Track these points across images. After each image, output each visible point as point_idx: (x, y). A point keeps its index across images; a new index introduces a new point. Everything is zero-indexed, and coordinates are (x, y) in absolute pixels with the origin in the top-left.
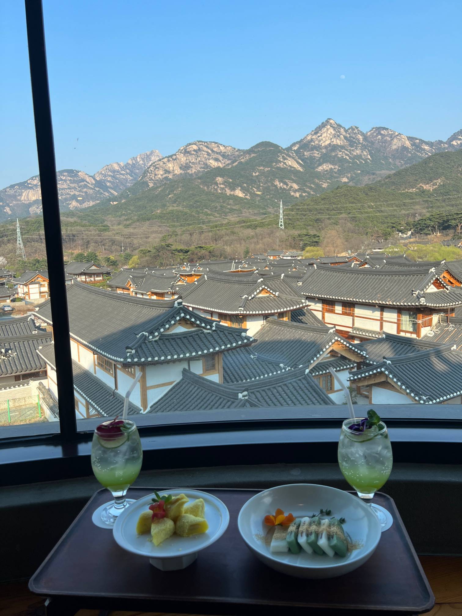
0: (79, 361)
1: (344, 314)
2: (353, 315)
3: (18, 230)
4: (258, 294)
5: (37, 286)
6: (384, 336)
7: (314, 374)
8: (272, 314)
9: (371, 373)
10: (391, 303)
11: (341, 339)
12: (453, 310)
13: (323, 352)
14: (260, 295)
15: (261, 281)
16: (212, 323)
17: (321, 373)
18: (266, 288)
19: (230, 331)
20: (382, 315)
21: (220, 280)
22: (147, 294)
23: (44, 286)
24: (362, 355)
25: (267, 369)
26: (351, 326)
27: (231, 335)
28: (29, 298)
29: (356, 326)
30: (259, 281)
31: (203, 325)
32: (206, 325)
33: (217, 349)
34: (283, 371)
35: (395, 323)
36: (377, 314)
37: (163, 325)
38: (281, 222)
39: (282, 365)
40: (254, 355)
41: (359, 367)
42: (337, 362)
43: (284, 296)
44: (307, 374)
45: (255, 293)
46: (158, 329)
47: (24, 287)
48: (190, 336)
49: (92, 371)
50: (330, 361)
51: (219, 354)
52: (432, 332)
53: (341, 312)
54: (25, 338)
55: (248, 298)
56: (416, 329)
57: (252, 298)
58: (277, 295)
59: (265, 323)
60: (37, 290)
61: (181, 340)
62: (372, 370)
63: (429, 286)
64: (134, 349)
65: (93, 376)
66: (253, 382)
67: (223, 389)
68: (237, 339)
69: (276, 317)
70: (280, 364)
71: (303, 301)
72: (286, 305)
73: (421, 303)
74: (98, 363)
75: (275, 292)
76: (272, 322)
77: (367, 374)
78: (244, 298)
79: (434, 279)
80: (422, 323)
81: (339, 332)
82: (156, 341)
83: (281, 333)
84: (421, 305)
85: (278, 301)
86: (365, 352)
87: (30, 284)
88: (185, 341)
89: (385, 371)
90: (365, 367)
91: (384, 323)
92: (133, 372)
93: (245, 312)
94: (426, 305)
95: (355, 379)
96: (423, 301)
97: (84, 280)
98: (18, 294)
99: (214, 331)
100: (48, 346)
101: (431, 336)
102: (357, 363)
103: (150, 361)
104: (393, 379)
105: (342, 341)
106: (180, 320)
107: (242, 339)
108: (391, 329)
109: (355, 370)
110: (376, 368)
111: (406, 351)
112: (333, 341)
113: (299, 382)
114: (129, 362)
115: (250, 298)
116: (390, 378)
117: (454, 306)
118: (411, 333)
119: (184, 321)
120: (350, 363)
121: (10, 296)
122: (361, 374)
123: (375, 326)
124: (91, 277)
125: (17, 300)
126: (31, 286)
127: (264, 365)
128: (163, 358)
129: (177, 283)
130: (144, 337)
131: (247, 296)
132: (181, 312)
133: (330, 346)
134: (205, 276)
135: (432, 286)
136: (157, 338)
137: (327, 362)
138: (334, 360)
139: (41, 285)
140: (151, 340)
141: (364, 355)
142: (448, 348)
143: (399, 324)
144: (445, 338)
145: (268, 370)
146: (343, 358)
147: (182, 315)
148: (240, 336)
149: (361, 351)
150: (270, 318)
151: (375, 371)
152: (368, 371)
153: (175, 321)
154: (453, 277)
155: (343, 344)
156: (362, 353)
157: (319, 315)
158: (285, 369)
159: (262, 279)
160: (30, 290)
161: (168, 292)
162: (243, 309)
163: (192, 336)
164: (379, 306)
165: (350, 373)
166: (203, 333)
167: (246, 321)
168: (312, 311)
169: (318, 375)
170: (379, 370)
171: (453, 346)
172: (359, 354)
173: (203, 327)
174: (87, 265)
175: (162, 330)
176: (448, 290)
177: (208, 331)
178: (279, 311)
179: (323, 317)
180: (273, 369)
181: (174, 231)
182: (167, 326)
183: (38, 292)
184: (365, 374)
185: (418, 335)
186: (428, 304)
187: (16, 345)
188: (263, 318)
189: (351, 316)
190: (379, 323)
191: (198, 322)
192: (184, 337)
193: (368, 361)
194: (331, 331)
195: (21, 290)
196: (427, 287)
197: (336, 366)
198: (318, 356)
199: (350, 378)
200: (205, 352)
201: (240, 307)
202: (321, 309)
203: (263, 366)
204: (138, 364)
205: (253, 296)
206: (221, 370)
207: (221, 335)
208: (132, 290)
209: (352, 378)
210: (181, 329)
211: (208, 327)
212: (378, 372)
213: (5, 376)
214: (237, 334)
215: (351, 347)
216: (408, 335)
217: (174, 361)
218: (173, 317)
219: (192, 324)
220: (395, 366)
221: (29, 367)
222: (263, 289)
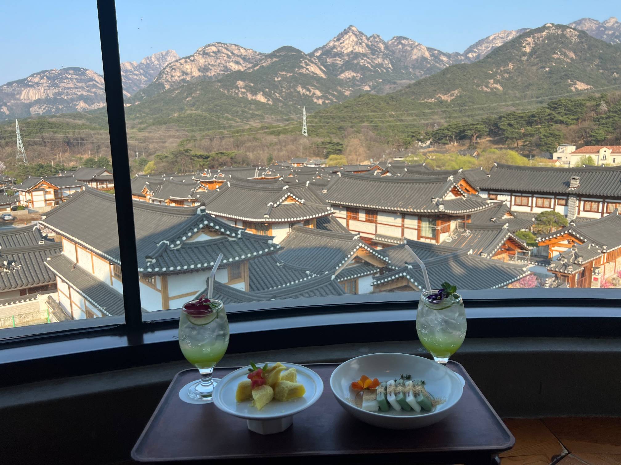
0: (94, 273)
1: (367, 221)
2: (376, 222)
3: (18, 132)
4: (283, 201)
5: (42, 193)
6: (405, 242)
7: (339, 280)
8: (298, 222)
9: (393, 277)
10: (412, 210)
11: (365, 246)
12: (469, 216)
13: (348, 258)
14: (286, 203)
15: (287, 188)
16: (238, 231)
17: (346, 278)
18: (292, 195)
19: (256, 239)
20: (403, 221)
21: (244, 187)
22: (165, 201)
23: (50, 193)
24: (385, 261)
25: (293, 276)
26: (374, 233)
27: (257, 243)
28: (33, 206)
29: (379, 232)
30: (285, 188)
31: (228, 233)
32: (231, 233)
33: (243, 257)
34: (310, 277)
35: (415, 229)
36: (398, 221)
37: (185, 233)
38: (305, 129)
39: (308, 272)
40: (281, 263)
41: (381, 273)
42: (361, 268)
43: (309, 204)
44: (333, 280)
45: (281, 201)
46: (180, 238)
47: (27, 194)
48: (214, 245)
49: (108, 282)
50: (354, 267)
51: (246, 262)
52: (450, 238)
53: (364, 220)
54: (30, 249)
55: (274, 205)
56: (435, 236)
57: (278, 206)
58: (302, 202)
59: (291, 231)
60: (42, 198)
61: (205, 249)
62: (394, 275)
63: (448, 194)
64: (155, 258)
65: (110, 287)
66: (280, 289)
67: (250, 297)
68: (264, 246)
69: (301, 225)
70: (306, 271)
71: (328, 208)
72: (312, 213)
73: (440, 210)
74: (115, 274)
75: (301, 200)
76: (298, 230)
77: (390, 279)
78: (269, 205)
79: (452, 187)
80: (441, 229)
81: (363, 239)
82: (178, 250)
83: (307, 240)
84: (440, 212)
85: (303, 209)
86: (387, 258)
87: (33, 191)
88: (209, 249)
89: (406, 276)
90: (387, 272)
91: (405, 230)
92: (153, 283)
93: (270, 220)
94: (444, 212)
95: (379, 284)
96: (441, 208)
97: (95, 187)
98: (19, 201)
99: (239, 239)
100: (57, 257)
101: (449, 241)
102: (379, 268)
103: (172, 271)
104: (414, 283)
105: (366, 247)
106: (202, 228)
107: (269, 246)
108: (412, 235)
109: (378, 275)
110: (398, 273)
111: (426, 256)
112: (358, 247)
113: (325, 288)
114: (149, 272)
115: (275, 205)
116: (411, 282)
117: (470, 213)
118: (431, 239)
119: (208, 229)
120: (373, 269)
121: (10, 204)
122: (384, 279)
123: (396, 233)
124: (103, 183)
125: (18, 208)
126: (34, 193)
127: (291, 273)
128: (185, 267)
129: (197, 190)
130: (164, 246)
131: (272, 204)
132: (204, 219)
133: (354, 253)
134: (229, 183)
135: (451, 194)
136: (179, 247)
137: (351, 268)
138: (359, 266)
139: (46, 193)
140: (172, 249)
141: (387, 260)
142: (465, 253)
143: (419, 230)
144: (461, 244)
145: (295, 278)
146: (367, 264)
147: (206, 222)
148: (266, 243)
149: (384, 257)
150: (296, 226)
151: (397, 276)
152: (391, 276)
153: (199, 229)
154: (469, 185)
155: (366, 250)
156: (384, 259)
157: (343, 222)
158: (311, 276)
159: (287, 187)
160: (34, 197)
161: (188, 200)
162: (268, 216)
163: (216, 244)
164: (401, 213)
165: (374, 278)
166: (228, 241)
167: (271, 229)
168: (338, 219)
169: (343, 281)
170: (401, 275)
171: (469, 251)
172: (382, 259)
173: (228, 235)
174: (98, 171)
175: (184, 238)
176: (465, 197)
177: (234, 239)
178: (305, 218)
179: (348, 225)
180: (299, 276)
181: (193, 137)
182: (190, 234)
183: (44, 200)
184: (388, 279)
185: (437, 240)
186: (446, 211)
187: (20, 257)
188: (288, 226)
189: (374, 223)
190: (400, 230)
191: (223, 230)
192: (208, 246)
193: (390, 267)
194: (356, 237)
195: (23, 198)
196: (446, 195)
197: (360, 272)
198: (343, 262)
199: (373, 283)
200: (231, 260)
201: (265, 215)
202: (345, 217)
203: (289, 274)
204: (159, 274)
205: (278, 203)
206: (247, 279)
207: (247, 242)
208: (148, 197)
209: (375, 283)
210: (204, 238)
211: (234, 235)
212: (400, 277)
213: (8, 290)
214: (263, 241)
215: (374, 253)
216: (428, 241)
217: (196, 270)
218: (196, 225)
219: (217, 232)
220: (416, 271)
221: (36, 279)
222: (289, 197)
